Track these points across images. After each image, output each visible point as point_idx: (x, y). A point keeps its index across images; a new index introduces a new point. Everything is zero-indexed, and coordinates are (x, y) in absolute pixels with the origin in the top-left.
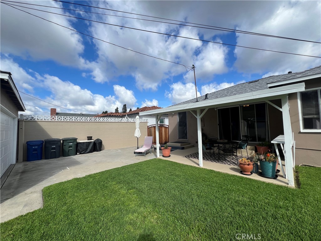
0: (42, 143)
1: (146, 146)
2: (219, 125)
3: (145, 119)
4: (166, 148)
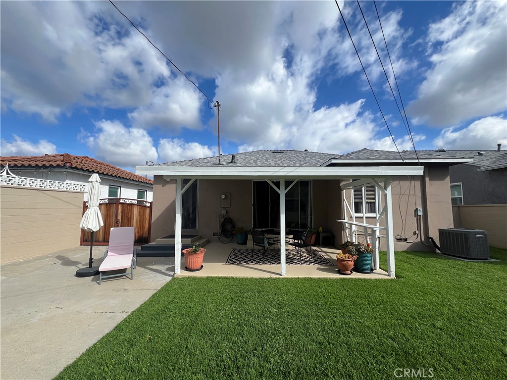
1: (113, 252)
2: (254, 205)
3: (76, 183)
4: (195, 251)
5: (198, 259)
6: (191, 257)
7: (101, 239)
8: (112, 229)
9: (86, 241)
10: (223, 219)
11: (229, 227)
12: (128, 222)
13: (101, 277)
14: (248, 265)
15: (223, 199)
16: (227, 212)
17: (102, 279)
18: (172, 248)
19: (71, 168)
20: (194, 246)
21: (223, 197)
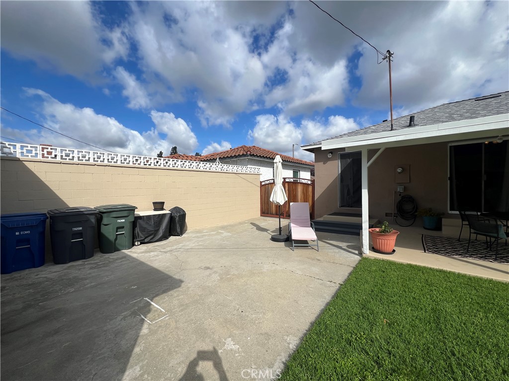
0: (44, 222)
1: (296, 225)
2: (450, 179)
3: (255, 167)
4: (384, 231)
5: (390, 241)
6: (381, 237)
7: (274, 212)
8: (291, 204)
9: (264, 213)
10: (399, 198)
11: (408, 207)
12: (294, 198)
13: (294, 245)
14: (465, 259)
15: (399, 173)
16: (405, 189)
17: (295, 246)
18: (360, 227)
19: (251, 155)
20: (383, 226)
21: (399, 170)
